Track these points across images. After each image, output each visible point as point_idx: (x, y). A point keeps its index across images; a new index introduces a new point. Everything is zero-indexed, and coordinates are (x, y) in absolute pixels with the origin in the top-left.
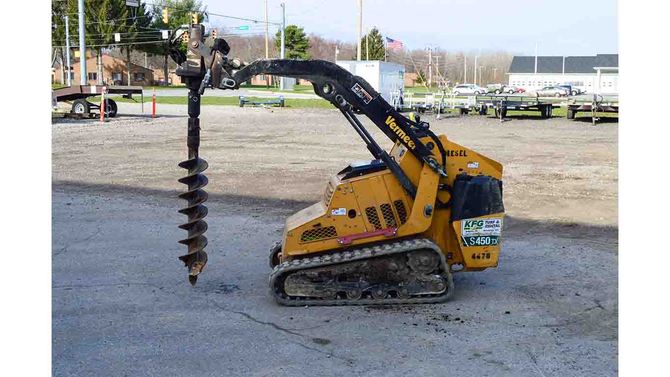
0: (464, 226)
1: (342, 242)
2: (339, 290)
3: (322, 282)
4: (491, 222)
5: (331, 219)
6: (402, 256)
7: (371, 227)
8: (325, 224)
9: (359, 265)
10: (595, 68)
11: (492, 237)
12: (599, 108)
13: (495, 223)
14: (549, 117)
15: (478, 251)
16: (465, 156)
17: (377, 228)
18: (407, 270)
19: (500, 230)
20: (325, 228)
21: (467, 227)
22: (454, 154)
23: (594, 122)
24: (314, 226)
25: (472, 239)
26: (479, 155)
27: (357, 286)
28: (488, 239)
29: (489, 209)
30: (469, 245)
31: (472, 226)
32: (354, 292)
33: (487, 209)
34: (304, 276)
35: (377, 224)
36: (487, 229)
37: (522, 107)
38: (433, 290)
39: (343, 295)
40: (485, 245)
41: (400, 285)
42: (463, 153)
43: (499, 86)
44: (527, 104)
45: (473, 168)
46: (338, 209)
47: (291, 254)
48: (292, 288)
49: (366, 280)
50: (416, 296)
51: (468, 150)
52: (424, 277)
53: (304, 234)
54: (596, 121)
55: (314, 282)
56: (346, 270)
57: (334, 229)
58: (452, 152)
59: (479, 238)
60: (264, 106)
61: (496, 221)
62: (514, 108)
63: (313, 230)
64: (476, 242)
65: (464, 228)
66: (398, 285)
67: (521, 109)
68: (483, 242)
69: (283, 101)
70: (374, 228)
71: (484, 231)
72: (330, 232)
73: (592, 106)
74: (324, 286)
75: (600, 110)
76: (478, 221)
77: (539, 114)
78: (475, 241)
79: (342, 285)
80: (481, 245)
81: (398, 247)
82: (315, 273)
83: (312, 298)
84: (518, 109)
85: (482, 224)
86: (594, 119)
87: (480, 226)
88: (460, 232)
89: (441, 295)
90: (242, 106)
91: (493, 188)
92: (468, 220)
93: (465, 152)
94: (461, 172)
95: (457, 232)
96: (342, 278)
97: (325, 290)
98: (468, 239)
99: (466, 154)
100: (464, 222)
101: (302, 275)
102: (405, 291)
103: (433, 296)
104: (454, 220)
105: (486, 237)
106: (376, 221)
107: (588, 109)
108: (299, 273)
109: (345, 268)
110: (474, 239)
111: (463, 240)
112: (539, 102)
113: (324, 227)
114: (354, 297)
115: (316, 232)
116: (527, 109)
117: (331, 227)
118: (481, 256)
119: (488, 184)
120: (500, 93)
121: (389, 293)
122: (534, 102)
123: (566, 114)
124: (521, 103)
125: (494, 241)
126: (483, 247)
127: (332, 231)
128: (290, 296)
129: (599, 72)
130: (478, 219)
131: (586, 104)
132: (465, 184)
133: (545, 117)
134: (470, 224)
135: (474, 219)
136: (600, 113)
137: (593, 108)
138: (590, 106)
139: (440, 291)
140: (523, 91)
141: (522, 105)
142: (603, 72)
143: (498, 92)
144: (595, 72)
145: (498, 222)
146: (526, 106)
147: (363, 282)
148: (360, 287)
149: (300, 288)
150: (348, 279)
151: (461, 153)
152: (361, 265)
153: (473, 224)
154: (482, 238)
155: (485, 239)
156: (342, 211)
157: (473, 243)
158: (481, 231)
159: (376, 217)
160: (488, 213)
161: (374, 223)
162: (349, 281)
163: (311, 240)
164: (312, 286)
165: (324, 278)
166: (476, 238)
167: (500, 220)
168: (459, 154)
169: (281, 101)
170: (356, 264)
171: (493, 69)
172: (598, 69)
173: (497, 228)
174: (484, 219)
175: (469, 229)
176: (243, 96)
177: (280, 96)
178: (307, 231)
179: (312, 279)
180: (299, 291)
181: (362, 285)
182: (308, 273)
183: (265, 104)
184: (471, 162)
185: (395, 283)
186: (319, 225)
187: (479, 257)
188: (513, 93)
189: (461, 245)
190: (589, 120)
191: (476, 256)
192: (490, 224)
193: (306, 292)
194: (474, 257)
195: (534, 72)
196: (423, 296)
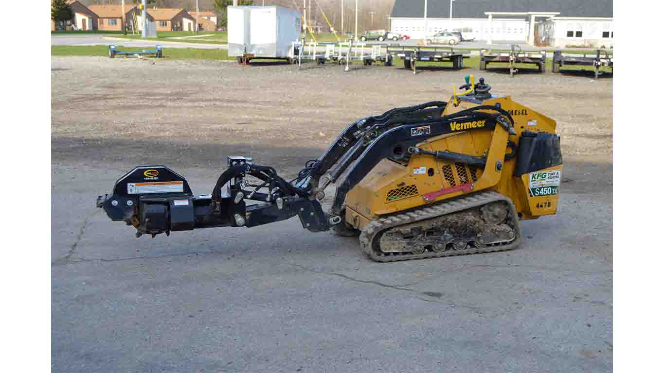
0: (531, 178)
1: (427, 199)
2: (427, 244)
3: (412, 237)
4: (553, 174)
5: (413, 178)
6: (477, 210)
7: (447, 184)
8: (408, 184)
9: (445, 219)
10: (486, 13)
11: (552, 187)
12: (517, 59)
13: (555, 175)
14: (461, 68)
15: (542, 201)
16: (526, 114)
17: (452, 184)
18: (482, 222)
19: (559, 181)
20: (408, 187)
21: (534, 179)
22: (517, 113)
23: (511, 73)
24: (399, 185)
25: (537, 190)
26: (537, 113)
27: (442, 239)
28: (549, 190)
29: (551, 163)
30: (534, 195)
31: (537, 178)
32: (440, 245)
33: (549, 162)
34: (397, 233)
35: (451, 181)
36: (550, 180)
37: (436, 58)
38: (505, 238)
39: (429, 248)
40: (547, 194)
41: (478, 235)
42: (524, 112)
43: (382, 32)
44: (442, 55)
45: (532, 125)
46: (419, 168)
47: (379, 213)
48: (386, 244)
49: (451, 233)
50: (490, 245)
51: (528, 109)
52: (496, 227)
53: (389, 193)
54: (514, 74)
55: (405, 238)
56: (435, 224)
57: (416, 187)
58: (516, 111)
59: (542, 189)
60: (139, 57)
61: (556, 173)
62: (428, 59)
63: (397, 190)
64: (540, 193)
65: (531, 180)
66: (477, 235)
67: (435, 60)
68: (545, 192)
69: (161, 51)
70: (450, 185)
71: (547, 182)
72: (413, 190)
73: (511, 57)
74: (414, 241)
75: (518, 61)
76: (542, 173)
77: (451, 65)
78: (539, 191)
79: (431, 239)
80: (544, 195)
81: (475, 202)
82: (408, 229)
83: (404, 253)
84: (432, 59)
85: (545, 176)
86: (512, 71)
87: (543, 178)
88: (528, 183)
89: (511, 242)
90: (112, 56)
91: (555, 143)
92: (534, 173)
93: (526, 111)
94: (523, 130)
95: (525, 184)
96: (430, 232)
97: (416, 244)
98: (534, 190)
99: (527, 113)
100: (531, 175)
101: (397, 232)
102: (482, 241)
103: (504, 243)
104: (523, 174)
105: (548, 187)
106: (451, 178)
107: (506, 60)
108: (393, 230)
109: (434, 223)
110: (539, 190)
111: (530, 192)
112: (454, 53)
113: (407, 185)
114: (440, 249)
115: (400, 191)
116: (440, 60)
117: (413, 186)
118: (544, 205)
119: (551, 139)
120: (384, 40)
121: (468, 243)
122: (448, 53)
123: (478, 65)
124: (435, 53)
125: (555, 191)
126: (545, 197)
127: (414, 189)
128: (384, 253)
129: (490, 17)
130: (543, 172)
131: (503, 55)
132: (532, 141)
133: (456, 68)
134: (536, 176)
135: (539, 172)
136: (518, 64)
137: (512, 59)
138: (508, 57)
139: (511, 238)
140: (407, 38)
141: (436, 56)
142: (494, 17)
143: (381, 39)
144: (487, 17)
145: (558, 173)
146: (440, 57)
147: (448, 235)
148: (445, 240)
149: (393, 244)
150: (435, 233)
151: (523, 112)
152: (446, 219)
153: (538, 176)
154: (545, 188)
155: (547, 190)
156: (422, 170)
157: (537, 193)
158: (544, 182)
159: (451, 174)
160: (550, 166)
161: (449, 180)
162: (435, 235)
163: (395, 198)
164: (404, 242)
165: (415, 234)
166: (540, 188)
167: (559, 172)
168: (521, 113)
169: (158, 51)
170: (443, 219)
171: (370, 13)
172: (490, 14)
173: (557, 179)
174: (547, 171)
175: (535, 181)
176: (113, 45)
177: (157, 46)
178: (392, 191)
179: (404, 235)
180: (392, 247)
181: (447, 238)
182: (402, 230)
183: (140, 54)
184: (530, 120)
185: (474, 233)
186: (403, 184)
187: (542, 206)
188: (397, 39)
189: (528, 195)
190: (506, 71)
191: (539, 205)
192: (552, 176)
193: (399, 248)
194: (538, 206)
195: (424, 17)
196: (497, 244)
